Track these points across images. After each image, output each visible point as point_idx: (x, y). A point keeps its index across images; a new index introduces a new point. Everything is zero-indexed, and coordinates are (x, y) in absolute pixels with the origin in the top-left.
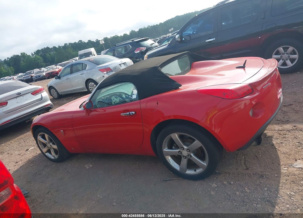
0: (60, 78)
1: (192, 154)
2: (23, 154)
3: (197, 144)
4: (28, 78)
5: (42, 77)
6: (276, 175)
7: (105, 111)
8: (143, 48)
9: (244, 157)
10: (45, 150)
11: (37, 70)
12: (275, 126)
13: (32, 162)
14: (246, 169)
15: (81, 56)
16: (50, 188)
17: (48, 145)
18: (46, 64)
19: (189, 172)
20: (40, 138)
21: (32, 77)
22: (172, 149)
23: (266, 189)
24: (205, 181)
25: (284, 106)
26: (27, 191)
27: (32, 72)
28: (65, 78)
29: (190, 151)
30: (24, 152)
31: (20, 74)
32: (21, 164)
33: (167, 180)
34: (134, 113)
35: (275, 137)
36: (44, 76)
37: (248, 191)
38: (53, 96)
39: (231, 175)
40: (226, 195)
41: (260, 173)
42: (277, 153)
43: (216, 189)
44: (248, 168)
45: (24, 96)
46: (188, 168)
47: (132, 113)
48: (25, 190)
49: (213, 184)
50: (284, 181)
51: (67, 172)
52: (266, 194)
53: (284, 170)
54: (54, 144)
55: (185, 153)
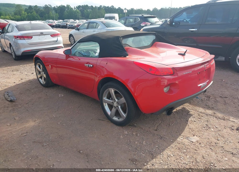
0: (79, 30)
1: (119, 107)
2: (29, 75)
3: (123, 100)
4: (64, 25)
5: (74, 27)
6: (172, 140)
7: (80, 60)
8: (149, 23)
9: (161, 122)
10: (39, 76)
11: (72, 20)
12: (201, 109)
13: (30, 82)
14: (155, 130)
15: (106, 18)
16: (30, 101)
17: (41, 73)
18: (82, 18)
19: (115, 119)
20: (37, 66)
21: (67, 24)
22: (109, 99)
23: (157, 146)
24: (123, 128)
25: (220, 97)
26: (16, 98)
27: (68, 21)
28: (82, 31)
29: (118, 104)
30: (30, 74)
31: (60, 21)
32: (23, 81)
33: (100, 120)
34: (92, 66)
35: (194, 116)
36: (75, 26)
37: (144, 144)
38: (71, 42)
39: (142, 130)
40: (129, 141)
41: (161, 135)
42: (186, 127)
43: (126, 136)
44: (157, 129)
45: (45, 36)
46: (115, 116)
47: (90, 66)
48: (15, 97)
49: (126, 131)
50: (173, 146)
51: (46, 95)
52: (154, 149)
53: (180, 139)
54: (44, 73)
55: (115, 104)
